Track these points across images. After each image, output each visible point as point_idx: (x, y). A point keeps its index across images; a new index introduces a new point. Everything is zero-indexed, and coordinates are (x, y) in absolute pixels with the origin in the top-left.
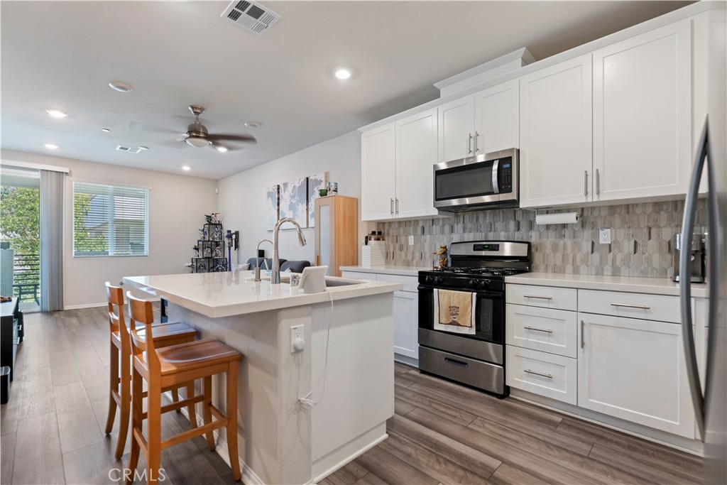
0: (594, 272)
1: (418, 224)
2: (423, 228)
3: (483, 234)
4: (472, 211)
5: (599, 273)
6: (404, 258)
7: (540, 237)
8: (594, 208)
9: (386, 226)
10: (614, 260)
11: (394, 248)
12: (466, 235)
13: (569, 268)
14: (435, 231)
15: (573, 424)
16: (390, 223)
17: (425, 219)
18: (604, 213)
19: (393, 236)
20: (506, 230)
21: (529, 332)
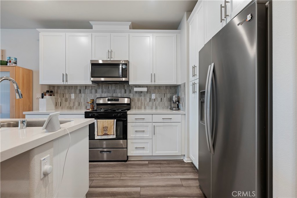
0: (150, 108)
1: (77, 88)
2: (80, 90)
3: (111, 94)
4: (106, 84)
5: (152, 108)
6: (68, 105)
7: (133, 96)
8: (150, 86)
9: (56, 88)
10: (156, 104)
11: (61, 100)
12: (103, 94)
13: (143, 107)
14: (87, 92)
15: (152, 162)
16: (59, 87)
17: (81, 86)
18: (153, 88)
19: (60, 94)
20: (121, 93)
21: (136, 133)
